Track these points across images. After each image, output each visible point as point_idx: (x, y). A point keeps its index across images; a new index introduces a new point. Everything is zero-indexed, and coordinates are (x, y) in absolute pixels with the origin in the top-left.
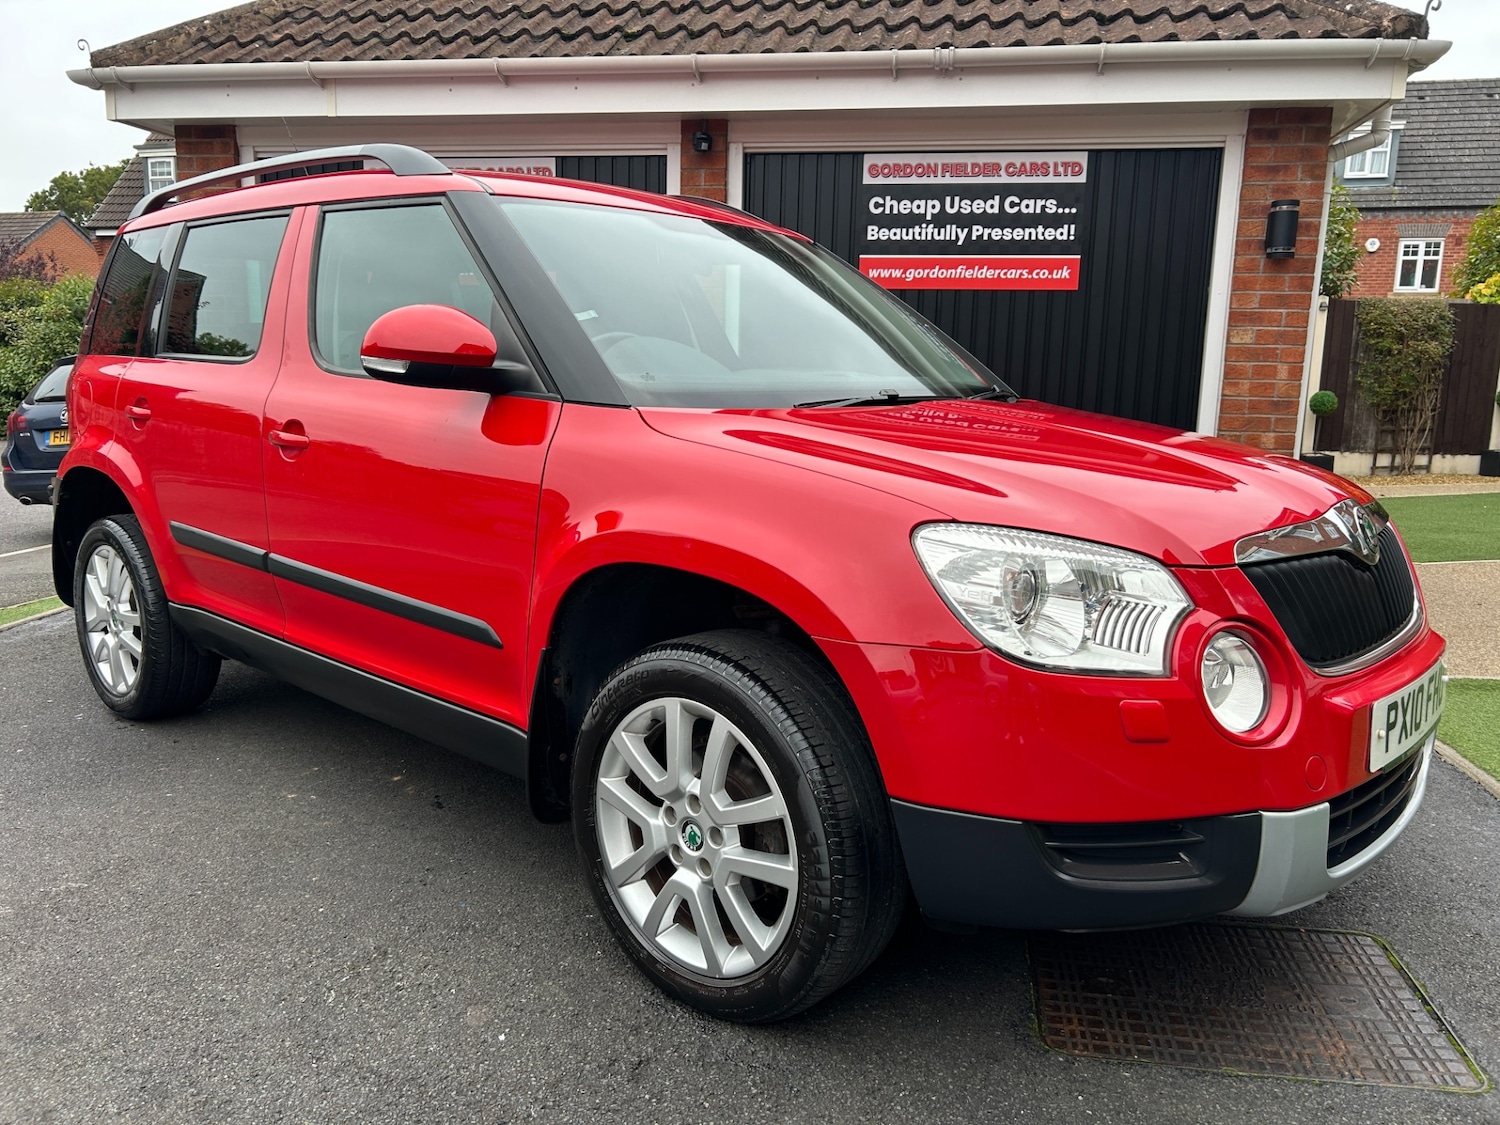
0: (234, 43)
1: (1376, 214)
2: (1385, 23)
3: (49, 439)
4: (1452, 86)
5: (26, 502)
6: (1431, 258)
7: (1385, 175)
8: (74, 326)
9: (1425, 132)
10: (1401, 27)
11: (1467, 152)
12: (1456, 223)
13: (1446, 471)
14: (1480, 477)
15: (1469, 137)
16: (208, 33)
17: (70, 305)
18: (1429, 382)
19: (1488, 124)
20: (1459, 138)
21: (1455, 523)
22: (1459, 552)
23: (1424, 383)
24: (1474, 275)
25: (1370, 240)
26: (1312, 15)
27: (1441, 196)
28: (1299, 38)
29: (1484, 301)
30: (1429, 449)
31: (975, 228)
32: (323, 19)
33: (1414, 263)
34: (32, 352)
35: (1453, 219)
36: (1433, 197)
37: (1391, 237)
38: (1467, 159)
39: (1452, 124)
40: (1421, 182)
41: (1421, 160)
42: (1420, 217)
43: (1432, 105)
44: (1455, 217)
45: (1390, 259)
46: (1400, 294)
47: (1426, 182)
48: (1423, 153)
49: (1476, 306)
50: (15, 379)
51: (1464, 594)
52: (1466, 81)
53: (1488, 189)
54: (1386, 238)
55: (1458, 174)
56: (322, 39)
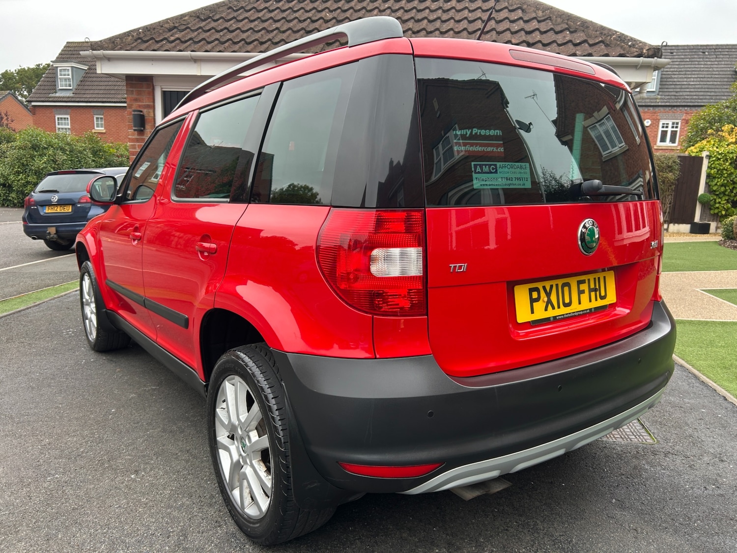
0: (154, 41)
1: (650, 108)
2: (645, 51)
3: (45, 209)
4: (686, 48)
5: (34, 239)
6: (674, 129)
7: (654, 90)
8: (32, 152)
9: (673, 70)
10: (651, 53)
11: (692, 80)
12: (686, 113)
13: (675, 231)
14: (690, 234)
15: (693, 73)
16: (142, 36)
17: (31, 142)
18: (668, 191)
19: (702, 66)
20: (689, 73)
21: (676, 255)
22: (676, 268)
23: (666, 192)
24: (690, 142)
25: (647, 120)
26: (615, 45)
27: (680, 101)
28: (609, 56)
29: (693, 155)
30: (668, 221)
31: (474, 129)
32: (191, 30)
33: (666, 132)
34: (12, 164)
35: (685, 112)
36: (676, 101)
37: (656, 120)
38: (692, 83)
39: (686, 66)
40: (671, 94)
41: (671, 83)
42: (670, 110)
43: (677, 57)
44: (686, 110)
45: (656, 130)
46: (659, 146)
47: (673, 93)
48: (672, 80)
49: (690, 157)
50: (4, 177)
51: (675, 286)
52: (692, 46)
53: (701, 97)
54: (654, 119)
55: (688, 90)
56: (193, 40)
